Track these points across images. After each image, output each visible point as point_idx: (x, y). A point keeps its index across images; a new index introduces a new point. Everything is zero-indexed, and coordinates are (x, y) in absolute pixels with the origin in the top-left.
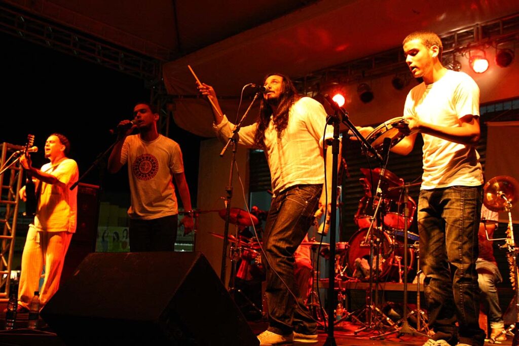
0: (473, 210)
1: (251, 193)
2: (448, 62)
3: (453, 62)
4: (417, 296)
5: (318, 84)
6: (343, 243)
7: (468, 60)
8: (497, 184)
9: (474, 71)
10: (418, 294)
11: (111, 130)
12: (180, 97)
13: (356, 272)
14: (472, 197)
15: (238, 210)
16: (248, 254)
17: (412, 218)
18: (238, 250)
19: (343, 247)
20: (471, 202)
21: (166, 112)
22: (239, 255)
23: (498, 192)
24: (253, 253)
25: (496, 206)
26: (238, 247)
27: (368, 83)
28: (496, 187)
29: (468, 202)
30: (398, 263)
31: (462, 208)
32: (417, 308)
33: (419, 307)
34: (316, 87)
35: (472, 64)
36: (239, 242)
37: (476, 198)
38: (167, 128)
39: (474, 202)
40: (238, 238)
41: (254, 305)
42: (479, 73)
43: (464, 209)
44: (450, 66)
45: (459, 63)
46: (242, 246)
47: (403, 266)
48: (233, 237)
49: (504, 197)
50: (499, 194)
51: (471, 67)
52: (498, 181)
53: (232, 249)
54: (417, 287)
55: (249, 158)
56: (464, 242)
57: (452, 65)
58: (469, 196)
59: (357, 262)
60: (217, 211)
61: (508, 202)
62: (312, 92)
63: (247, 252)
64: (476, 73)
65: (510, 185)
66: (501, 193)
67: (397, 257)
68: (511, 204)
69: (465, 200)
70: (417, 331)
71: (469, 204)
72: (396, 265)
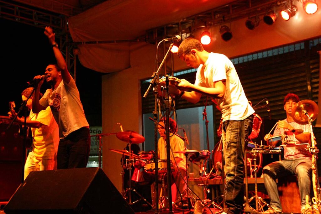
0: (236, 135)
1: (144, 115)
2: (287, 6)
3: (290, 6)
4: (255, 186)
5: (190, 28)
6: (206, 151)
7: (302, 4)
8: (302, 106)
9: (306, 12)
10: (256, 185)
11: (28, 82)
12: (83, 43)
13: (218, 172)
14: (236, 127)
15: (130, 132)
16: (139, 163)
17: (259, 130)
18: (131, 162)
19: (206, 154)
20: (235, 130)
21: (73, 55)
22: (133, 164)
23: (303, 111)
24: (142, 162)
25: (302, 121)
26: (131, 159)
27: (227, 25)
28: (301, 108)
29: (234, 130)
30: (249, 164)
31: (230, 134)
32: (255, 195)
33: (256, 194)
34: (188, 30)
35: (305, 7)
36: (132, 155)
37: (239, 127)
38: (75, 69)
39: (237, 130)
40: (131, 152)
41: (145, 200)
42: (310, 14)
43: (231, 135)
44: (288, 10)
45: (295, 6)
46: (134, 158)
47: (253, 165)
48: (127, 151)
49: (307, 114)
50: (304, 112)
51: (304, 10)
52: (303, 104)
53: (127, 160)
54: (255, 181)
55: (140, 87)
56: (231, 154)
57: (290, 9)
58: (234, 126)
59: (217, 165)
60: (115, 133)
61: (309, 118)
62: (186, 34)
63: (138, 162)
64: (308, 14)
65: (310, 106)
66: (305, 112)
67: (248, 159)
68: (312, 119)
69: (231, 129)
70: (256, 210)
71: (234, 131)
72: (248, 165)
